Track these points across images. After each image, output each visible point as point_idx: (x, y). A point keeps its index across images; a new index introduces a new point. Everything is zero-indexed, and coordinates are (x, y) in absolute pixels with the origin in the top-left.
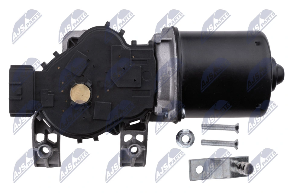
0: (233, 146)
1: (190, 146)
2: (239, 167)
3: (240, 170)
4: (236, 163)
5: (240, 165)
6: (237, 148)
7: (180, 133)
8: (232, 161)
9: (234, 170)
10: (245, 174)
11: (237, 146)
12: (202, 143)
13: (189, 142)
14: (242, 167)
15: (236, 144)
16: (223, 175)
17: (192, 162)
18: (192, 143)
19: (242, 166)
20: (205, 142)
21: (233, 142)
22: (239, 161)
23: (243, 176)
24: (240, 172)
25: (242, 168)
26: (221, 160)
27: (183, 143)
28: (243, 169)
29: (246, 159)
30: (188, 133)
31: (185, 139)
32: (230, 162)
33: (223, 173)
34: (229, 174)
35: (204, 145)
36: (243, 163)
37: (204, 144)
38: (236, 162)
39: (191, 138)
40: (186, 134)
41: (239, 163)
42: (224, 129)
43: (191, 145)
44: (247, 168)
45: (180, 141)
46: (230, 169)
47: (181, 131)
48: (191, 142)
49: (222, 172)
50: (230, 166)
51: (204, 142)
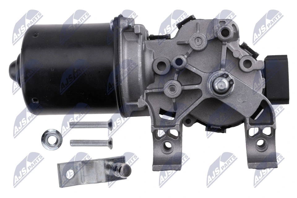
0: (107, 146)
1: (58, 148)
2: (115, 169)
3: (116, 172)
4: (111, 165)
5: (116, 167)
6: (111, 148)
7: (46, 134)
8: (107, 163)
9: (108, 172)
10: (122, 177)
11: (111, 145)
12: (71, 144)
13: (56, 143)
14: (118, 169)
15: (110, 143)
16: (97, 179)
17: (61, 166)
18: (60, 144)
19: (118, 168)
20: (75, 143)
21: (106, 141)
22: (115, 163)
23: (119, 179)
24: (116, 174)
25: (118, 170)
26: (93, 163)
27: (49, 145)
28: (120, 171)
29: (122, 159)
30: (55, 133)
31: (52, 140)
32: (105, 164)
33: (97, 176)
34: (103, 178)
35: (73, 146)
36: (119, 164)
37: (74, 144)
38: (111, 163)
39: (59, 139)
40: (52, 134)
41: (114, 165)
42: (95, 126)
43: (59, 147)
44: (124, 169)
45: (46, 143)
46: (105, 172)
47: (47, 131)
48: (58, 143)
49: (95, 176)
50: (105, 168)
51: (73, 143)
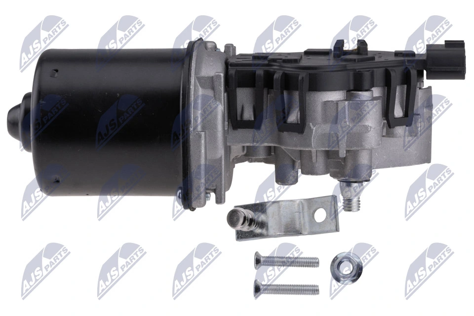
0: (263, 257)
1: (338, 256)
2: (252, 222)
3: (251, 217)
4: (258, 228)
5: (250, 225)
6: (257, 254)
7: (355, 278)
8: (264, 231)
9: (262, 217)
10: (242, 210)
11: (257, 258)
12: (317, 261)
13: (340, 263)
14: (246, 221)
15: (258, 261)
16: (279, 207)
17: (334, 228)
18: (334, 261)
19: (247, 223)
20: (312, 263)
21: (264, 265)
22: (252, 231)
23: (246, 207)
24: (250, 214)
25: (248, 220)
26: (284, 232)
27: (351, 261)
28: (245, 218)
29: (241, 236)
30: (341, 279)
31: (346, 269)
32: (267, 229)
33: (279, 211)
34: (270, 210)
35: (314, 258)
36: (246, 228)
37: (313, 261)
38: (258, 231)
39: (336, 269)
40: (345, 277)
41: (253, 228)
42: (281, 288)
43: (336, 257)
44: (238, 220)
45: (355, 263)
46: (267, 217)
47: (354, 281)
48: (337, 263)
49: (281, 212)
50: (267, 223)
51: (314, 262)
